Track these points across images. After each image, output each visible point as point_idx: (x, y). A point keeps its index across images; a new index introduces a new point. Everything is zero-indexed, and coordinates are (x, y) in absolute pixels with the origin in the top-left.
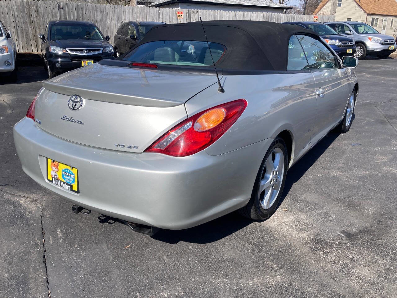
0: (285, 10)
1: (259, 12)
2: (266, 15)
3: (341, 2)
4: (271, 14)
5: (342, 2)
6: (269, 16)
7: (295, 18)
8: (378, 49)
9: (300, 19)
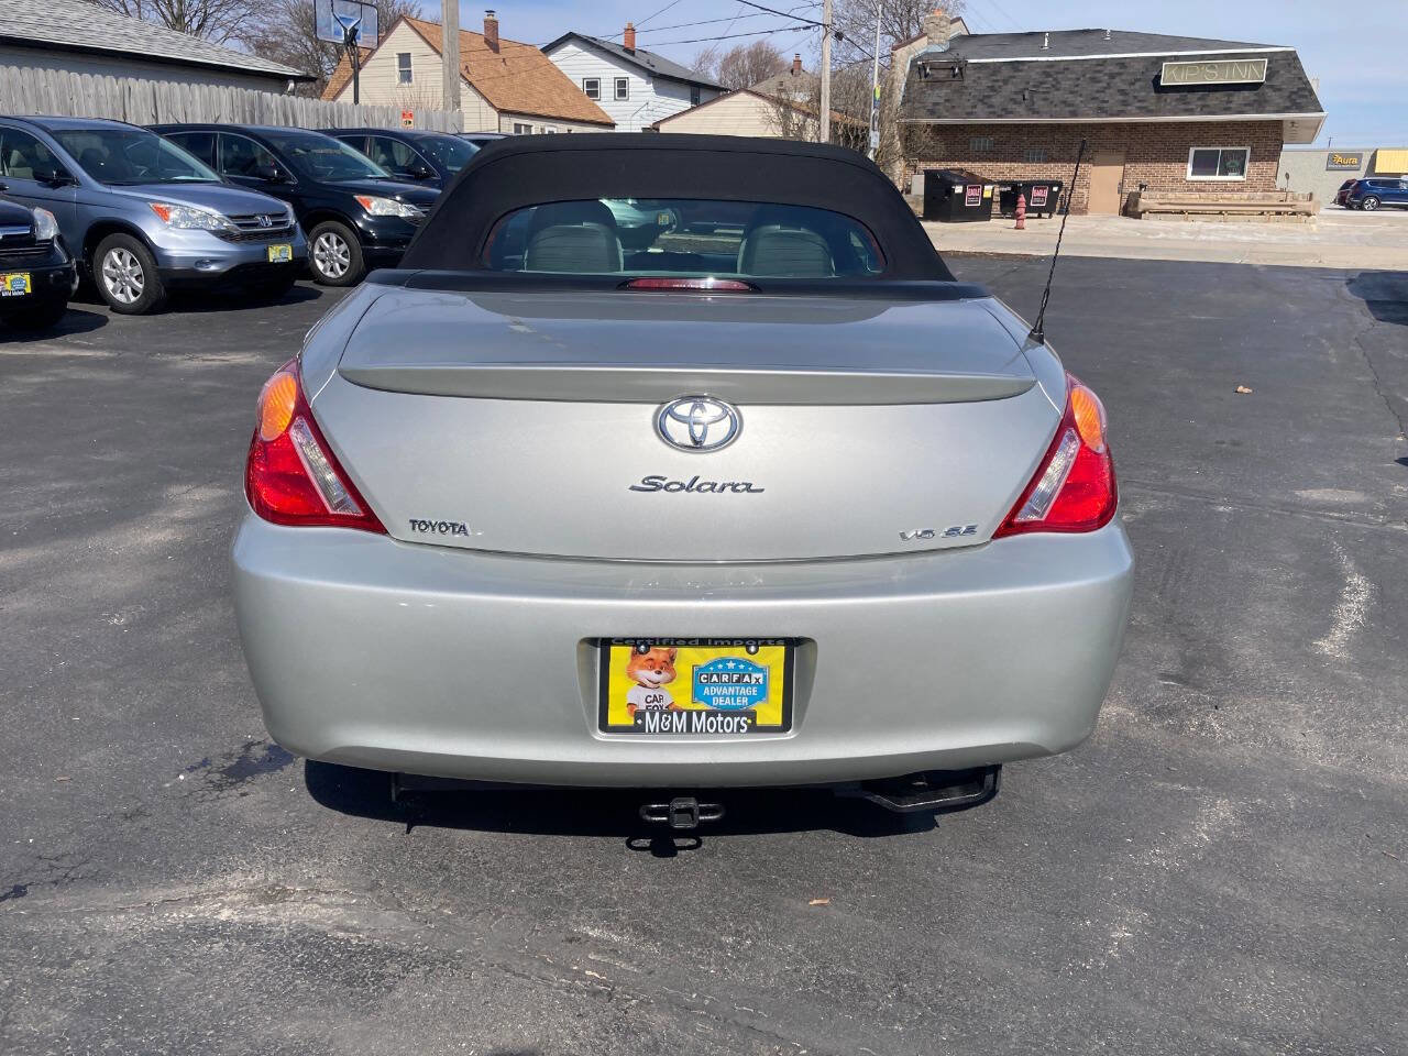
0: (292, 85)
1: (213, 87)
2: (242, 97)
3: (410, 66)
4: (260, 96)
5: (412, 68)
6: (252, 104)
7: (344, 117)
8: (213, 261)
9: (359, 118)
